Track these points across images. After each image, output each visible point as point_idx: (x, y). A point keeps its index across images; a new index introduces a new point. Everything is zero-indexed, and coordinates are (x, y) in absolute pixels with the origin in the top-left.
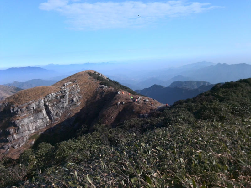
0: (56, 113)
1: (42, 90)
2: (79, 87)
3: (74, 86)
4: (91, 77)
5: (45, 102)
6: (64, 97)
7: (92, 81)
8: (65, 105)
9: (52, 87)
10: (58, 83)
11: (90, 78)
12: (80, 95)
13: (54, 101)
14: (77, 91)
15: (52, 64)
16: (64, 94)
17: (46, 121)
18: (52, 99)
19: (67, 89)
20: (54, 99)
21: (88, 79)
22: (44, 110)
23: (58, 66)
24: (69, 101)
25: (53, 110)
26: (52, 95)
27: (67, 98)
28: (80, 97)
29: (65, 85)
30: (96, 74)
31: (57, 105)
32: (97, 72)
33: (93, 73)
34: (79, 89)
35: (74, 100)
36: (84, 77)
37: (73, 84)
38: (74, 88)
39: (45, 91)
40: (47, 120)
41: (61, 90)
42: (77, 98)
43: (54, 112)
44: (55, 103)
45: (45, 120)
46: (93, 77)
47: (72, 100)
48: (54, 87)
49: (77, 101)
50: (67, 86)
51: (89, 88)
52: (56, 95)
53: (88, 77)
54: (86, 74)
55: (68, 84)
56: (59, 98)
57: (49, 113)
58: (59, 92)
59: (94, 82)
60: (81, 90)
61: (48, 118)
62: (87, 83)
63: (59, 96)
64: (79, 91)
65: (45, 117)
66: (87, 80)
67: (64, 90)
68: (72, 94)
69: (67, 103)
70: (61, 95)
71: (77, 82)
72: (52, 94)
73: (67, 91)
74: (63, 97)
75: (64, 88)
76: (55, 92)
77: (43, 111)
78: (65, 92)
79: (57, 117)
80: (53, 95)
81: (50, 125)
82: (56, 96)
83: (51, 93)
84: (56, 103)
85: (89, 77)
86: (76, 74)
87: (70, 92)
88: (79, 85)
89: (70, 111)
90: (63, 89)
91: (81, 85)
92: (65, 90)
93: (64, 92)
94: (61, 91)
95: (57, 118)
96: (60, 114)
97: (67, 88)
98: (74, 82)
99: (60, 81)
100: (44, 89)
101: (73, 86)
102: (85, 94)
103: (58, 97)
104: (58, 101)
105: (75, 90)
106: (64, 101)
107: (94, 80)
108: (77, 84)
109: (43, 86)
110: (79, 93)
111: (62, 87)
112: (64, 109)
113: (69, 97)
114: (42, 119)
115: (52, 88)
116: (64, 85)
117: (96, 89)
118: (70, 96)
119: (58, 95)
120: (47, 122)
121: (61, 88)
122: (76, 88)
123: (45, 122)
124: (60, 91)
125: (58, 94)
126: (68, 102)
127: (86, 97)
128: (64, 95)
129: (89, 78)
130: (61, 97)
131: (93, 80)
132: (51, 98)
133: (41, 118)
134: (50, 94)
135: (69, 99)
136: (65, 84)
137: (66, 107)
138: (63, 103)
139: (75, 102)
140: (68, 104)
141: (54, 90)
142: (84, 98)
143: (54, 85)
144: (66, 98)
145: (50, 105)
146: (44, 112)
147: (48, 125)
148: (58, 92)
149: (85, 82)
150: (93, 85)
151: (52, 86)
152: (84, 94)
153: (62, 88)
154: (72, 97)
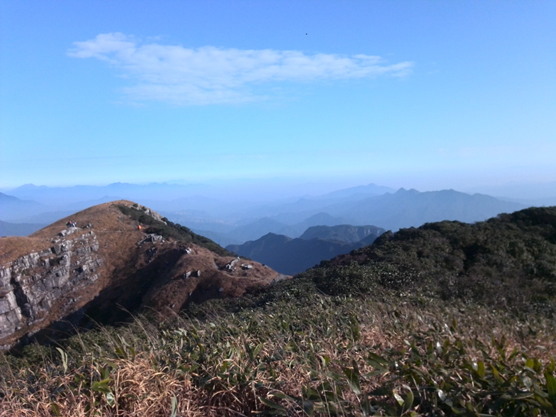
0: (39, 300)
1: (6, 246)
2: (97, 239)
3: (83, 235)
4: (125, 216)
5: (13, 273)
6: (59, 263)
7: (128, 226)
8: (62, 281)
9: (31, 239)
10: (46, 230)
11: (123, 220)
12: (99, 258)
13: (35, 272)
14: (91, 249)
15: (31, 184)
16: (60, 254)
17: (15, 319)
18: (30, 266)
19: (68, 244)
20: (36, 268)
21: (118, 221)
22: (12, 293)
23: (44, 189)
24: (71, 272)
25: (33, 294)
26: (30, 257)
27: (68, 264)
28: (98, 261)
29: (64, 234)
30: (136, 210)
31: (42, 281)
32: (139, 205)
33: (130, 206)
34: (97, 243)
35: (85, 268)
36: (109, 217)
37: (81, 232)
38: (84, 242)
39: (15, 250)
40: (16, 317)
41: (52, 245)
42: (91, 265)
43: (35, 298)
44: (38, 276)
45: (12, 317)
46: (130, 216)
47: (80, 270)
48: (36, 239)
49: (92, 270)
50: (69, 235)
51: (121, 242)
52: (40, 258)
53: (118, 215)
54: (114, 210)
55: (69, 233)
56: (48, 265)
57: (21, 300)
58: (49, 251)
59: (131, 227)
60: (101, 246)
61: (19, 311)
62: (116, 230)
63: (47, 260)
64: (96, 247)
65: (14, 310)
66: (116, 223)
67: (60, 245)
68: (80, 254)
69: (67, 276)
70: (52, 258)
71: (92, 227)
72: (31, 255)
73: (67, 247)
74: (56, 262)
75: (61, 242)
76: (39, 250)
77: (8, 295)
78: (62, 250)
79: (41, 310)
80: (34, 257)
81: (23, 328)
82: (41, 260)
83: (28, 254)
84: (41, 277)
85: (121, 215)
86: (90, 209)
87: (74, 249)
88: (96, 233)
89: (72, 296)
90: (59, 243)
91: (100, 235)
92: (62, 246)
93: (60, 251)
94: (53, 249)
95: (43, 312)
96: (49, 302)
97: (68, 242)
98: (84, 228)
99: (52, 225)
100: (11, 243)
101: (81, 236)
102: (109, 255)
103: (45, 262)
104: (45, 273)
105: (87, 247)
106: (60, 272)
107: (133, 222)
108: (92, 232)
109: (9, 236)
110: (96, 252)
111: (56, 239)
112: (60, 290)
113: (71, 262)
114: (6, 314)
115: (30, 242)
116: (61, 235)
117: (136, 244)
118: (74, 259)
119: (46, 257)
120: (17, 322)
121: (53, 242)
122: (89, 240)
123: (12, 321)
124: (50, 249)
125: (46, 254)
126: (68, 273)
127: (113, 261)
128: (60, 256)
129: (121, 219)
130: (52, 263)
131: (129, 223)
132: (28, 264)
133: (3, 312)
134: (26, 255)
135: (71, 266)
136: (63, 232)
137: (64, 286)
138: (57, 275)
139: (86, 272)
140: (70, 279)
141: (35, 246)
142: (108, 264)
143: (36, 235)
144: (64, 265)
145: (24, 281)
146: (11, 297)
147: (19, 328)
148: (46, 251)
149: (111, 229)
150: (131, 235)
151: (30, 237)
152: (107, 255)
153: (56, 241)
154: (78, 263)
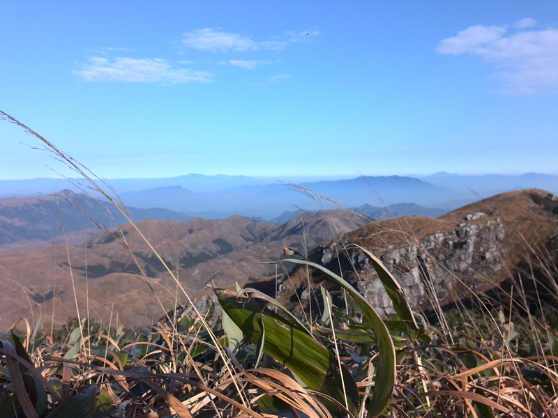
0: (441, 280)
1: (415, 224)
2: (503, 227)
3: (489, 222)
4: (537, 206)
5: (418, 251)
6: (462, 247)
7: (540, 217)
8: (463, 266)
9: (438, 220)
10: (452, 214)
11: (534, 209)
12: (504, 248)
13: (439, 252)
14: (496, 237)
15: (445, 173)
16: (464, 238)
17: (418, 293)
18: (435, 246)
19: (472, 230)
20: (440, 248)
21: (528, 211)
22: (416, 268)
23: (456, 177)
24: (473, 258)
25: (435, 274)
26: (435, 237)
27: (471, 249)
28: (503, 251)
29: (469, 219)
30: (551, 200)
31: (445, 262)
32: (555, 195)
33: (544, 196)
34: (503, 231)
35: (488, 255)
36: (518, 205)
37: (487, 218)
38: (489, 229)
39: (422, 228)
40: (419, 292)
41: (457, 228)
42: (495, 254)
43: (437, 277)
44: (441, 256)
45: (415, 292)
46: (542, 206)
47: (483, 258)
48: (443, 221)
49: (495, 260)
50: (474, 221)
51: (530, 233)
52: (445, 239)
53: (528, 204)
54: (524, 197)
55: (474, 218)
56: (451, 247)
57: (424, 275)
58: (453, 234)
59: (543, 218)
60: (507, 235)
61: (422, 288)
62: (525, 219)
63: (451, 243)
64: (501, 236)
65: (417, 285)
66: (526, 212)
67: (465, 229)
68: (484, 241)
69: (470, 261)
70: (456, 241)
71: (498, 215)
72: (437, 235)
73: (471, 232)
74: (460, 245)
75: (466, 226)
76: (444, 231)
77: (413, 270)
78: (466, 234)
79: (442, 290)
80: (439, 238)
81: (424, 303)
82: (445, 242)
83: (434, 234)
84: (444, 258)
85: (532, 204)
86: (498, 196)
87: (478, 235)
88: (503, 221)
89: (473, 282)
90: (463, 227)
91: (507, 224)
92: (466, 231)
93: (464, 235)
94: (457, 233)
95: (443, 292)
96: (450, 284)
97: (473, 227)
98: (490, 214)
99: (458, 210)
100: (420, 222)
101: (486, 222)
102: (516, 245)
103: (448, 244)
104: (448, 255)
105: (492, 234)
106: (463, 257)
107: (546, 213)
108: (498, 220)
109: (418, 216)
110: (501, 241)
111: (461, 222)
112: (461, 274)
113: (474, 247)
114: (411, 287)
115: (437, 223)
116: (466, 219)
117: (548, 238)
118: (477, 245)
119: (450, 239)
120: (419, 297)
121: (458, 225)
122: (495, 228)
123: (415, 295)
124: (454, 232)
125: (450, 237)
126: (470, 258)
127: (518, 253)
128: (463, 240)
129: (532, 208)
130: (456, 246)
131: (541, 214)
132: (433, 244)
133: (408, 285)
134: (432, 235)
135: (474, 251)
136: (469, 217)
137: (466, 272)
138: (460, 259)
139: (489, 261)
140: (472, 265)
141: (441, 227)
142: (513, 255)
143: (443, 217)
144: (467, 249)
145: (429, 259)
146: (416, 272)
147: (421, 303)
148: (450, 233)
149: (520, 218)
150: (541, 227)
151: (439, 218)
152: (513, 246)
153: (462, 225)
154: (482, 249)
